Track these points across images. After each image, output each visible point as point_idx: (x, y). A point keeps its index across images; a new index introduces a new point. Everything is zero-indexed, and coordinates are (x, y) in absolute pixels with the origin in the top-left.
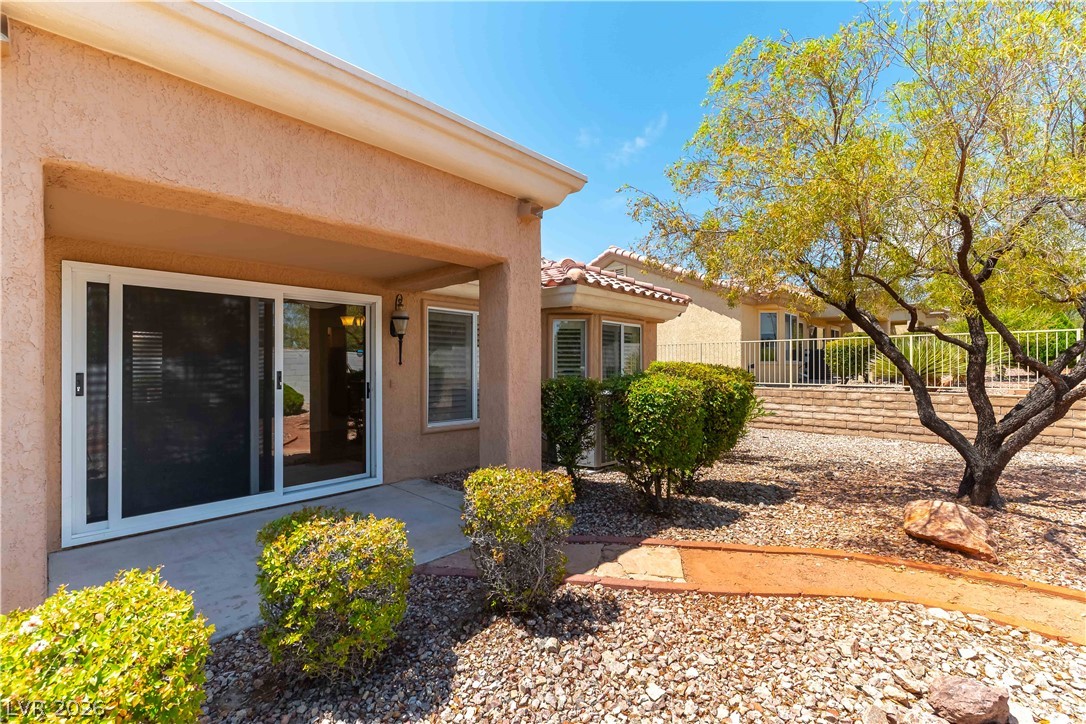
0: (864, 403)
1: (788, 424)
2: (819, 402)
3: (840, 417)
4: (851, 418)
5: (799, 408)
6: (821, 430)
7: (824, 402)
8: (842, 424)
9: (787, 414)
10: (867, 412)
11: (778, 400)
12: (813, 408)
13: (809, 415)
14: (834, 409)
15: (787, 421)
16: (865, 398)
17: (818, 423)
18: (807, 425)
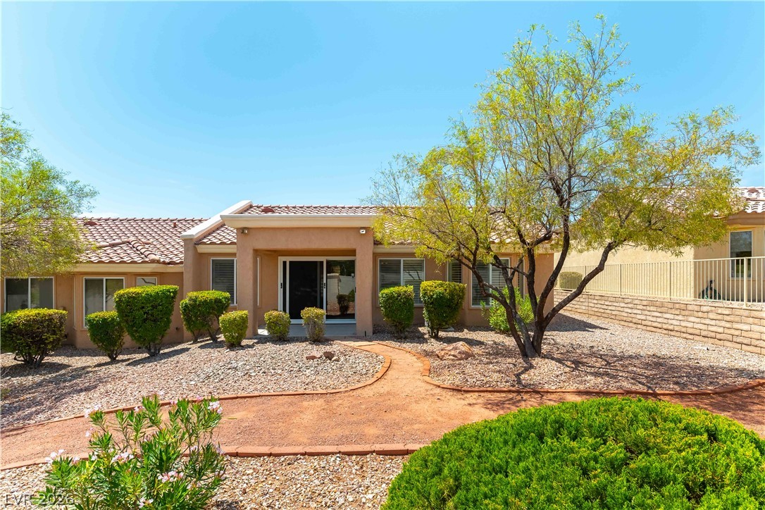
0: (711, 315)
1: (666, 330)
2: (683, 313)
3: (696, 326)
4: (704, 327)
5: (672, 316)
6: (685, 335)
7: (687, 313)
8: (697, 332)
9: (665, 321)
10: (713, 322)
11: (659, 310)
12: (680, 318)
13: (678, 323)
14: (692, 319)
15: (665, 326)
16: (712, 311)
17: (684, 330)
18: (677, 331)
